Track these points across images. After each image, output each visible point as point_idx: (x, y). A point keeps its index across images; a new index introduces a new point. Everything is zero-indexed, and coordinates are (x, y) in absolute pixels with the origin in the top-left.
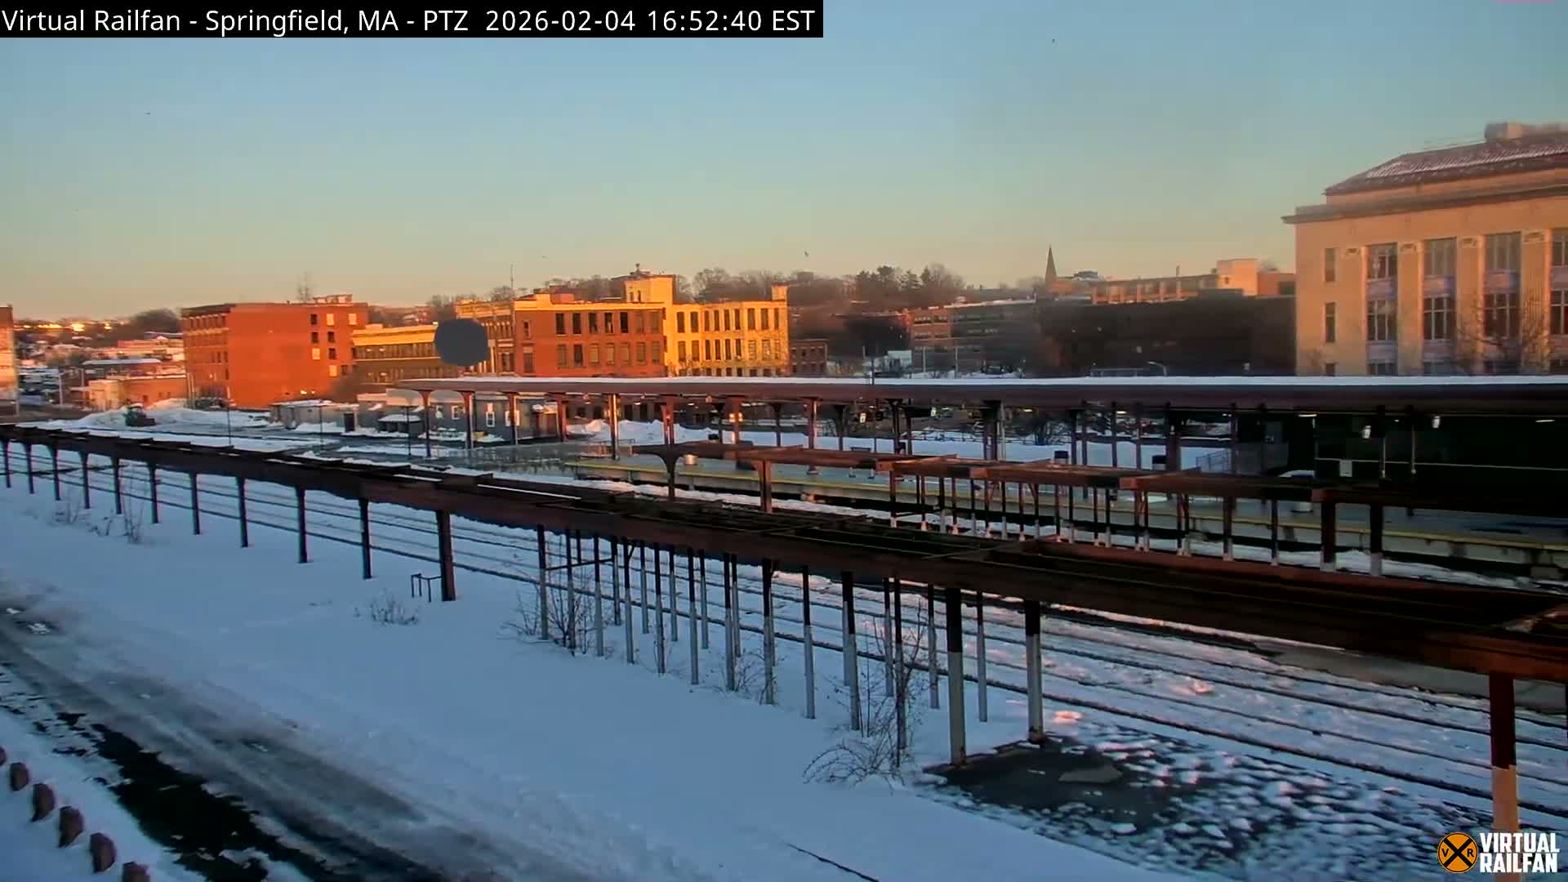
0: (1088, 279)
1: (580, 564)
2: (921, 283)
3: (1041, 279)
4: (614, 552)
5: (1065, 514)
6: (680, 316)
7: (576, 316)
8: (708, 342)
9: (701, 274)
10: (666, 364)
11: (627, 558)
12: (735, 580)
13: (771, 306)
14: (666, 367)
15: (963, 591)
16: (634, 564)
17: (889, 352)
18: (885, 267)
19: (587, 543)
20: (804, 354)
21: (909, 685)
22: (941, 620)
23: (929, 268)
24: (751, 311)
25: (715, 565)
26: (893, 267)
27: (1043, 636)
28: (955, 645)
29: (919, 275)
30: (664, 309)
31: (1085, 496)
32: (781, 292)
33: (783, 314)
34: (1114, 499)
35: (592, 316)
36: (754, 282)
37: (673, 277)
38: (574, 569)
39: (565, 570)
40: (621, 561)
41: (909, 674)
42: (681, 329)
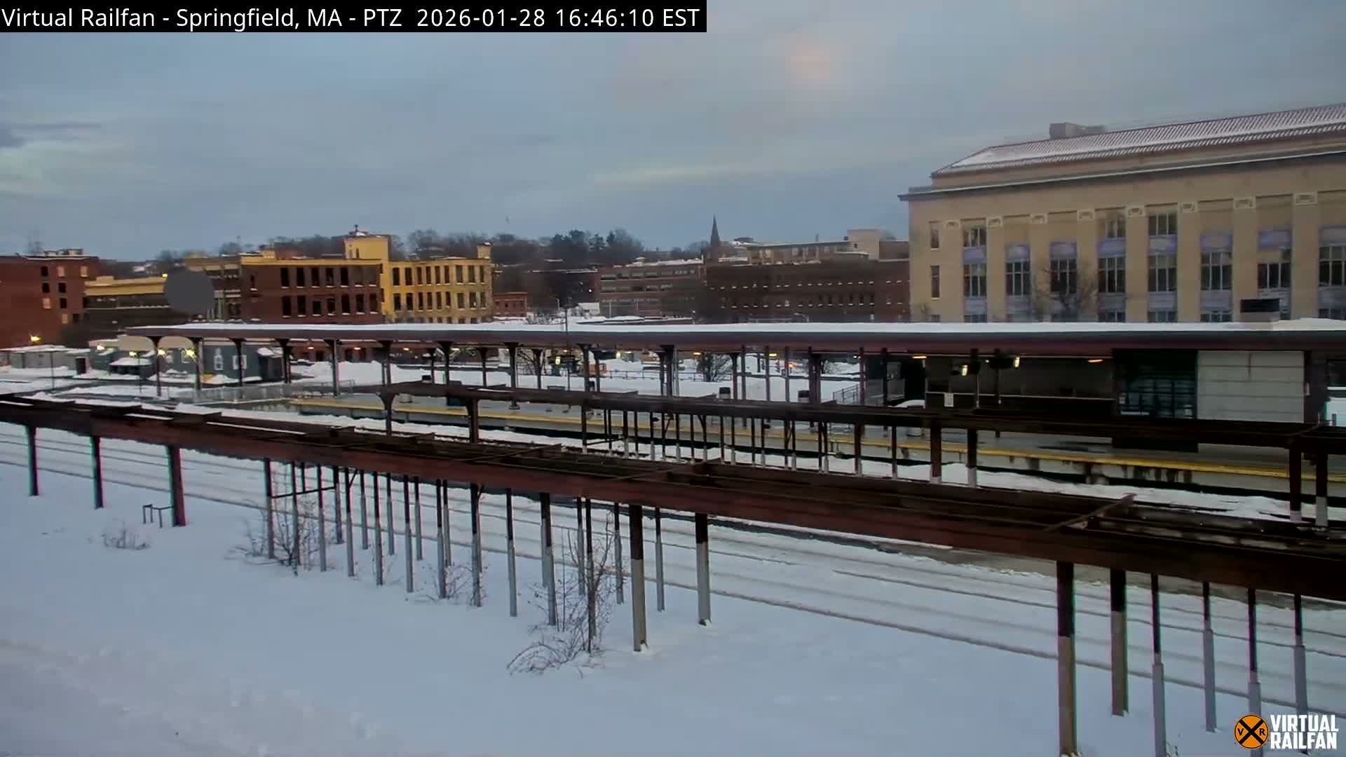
0: (746, 244)
1: (304, 492)
2: (607, 245)
3: (707, 243)
4: (336, 480)
5: (728, 440)
6: (396, 271)
7: (300, 270)
8: (420, 295)
9: (414, 234)
10: (384, 314)
11: (348, 485)
12: (446, 503)
13: (476, 264)
14: (384, 316)
15: (643, 507)
16: (355, 490)
17: (580, 304)
18: (576, 231)
19: (311, 472)
20: (507, 306)
21: (598, 589)
22: (625, 532)
23: (614, 233)
24: (459, 268)
25: (427, 489)
26: (584, 231)
27: (710, 542)
28: (637, 552)
29: (605, 238)
30: (381, 265)
31: (745, 425)
32: (483, 253)
33: (488, 271)
34: (768, 427)
35: (315, 270)
36: (461, 240)
37: (388, 237)
38: (299, 497)
39: (291, 497)
40: (342, 488)
41: (599, 580)
42: (396, 282)
